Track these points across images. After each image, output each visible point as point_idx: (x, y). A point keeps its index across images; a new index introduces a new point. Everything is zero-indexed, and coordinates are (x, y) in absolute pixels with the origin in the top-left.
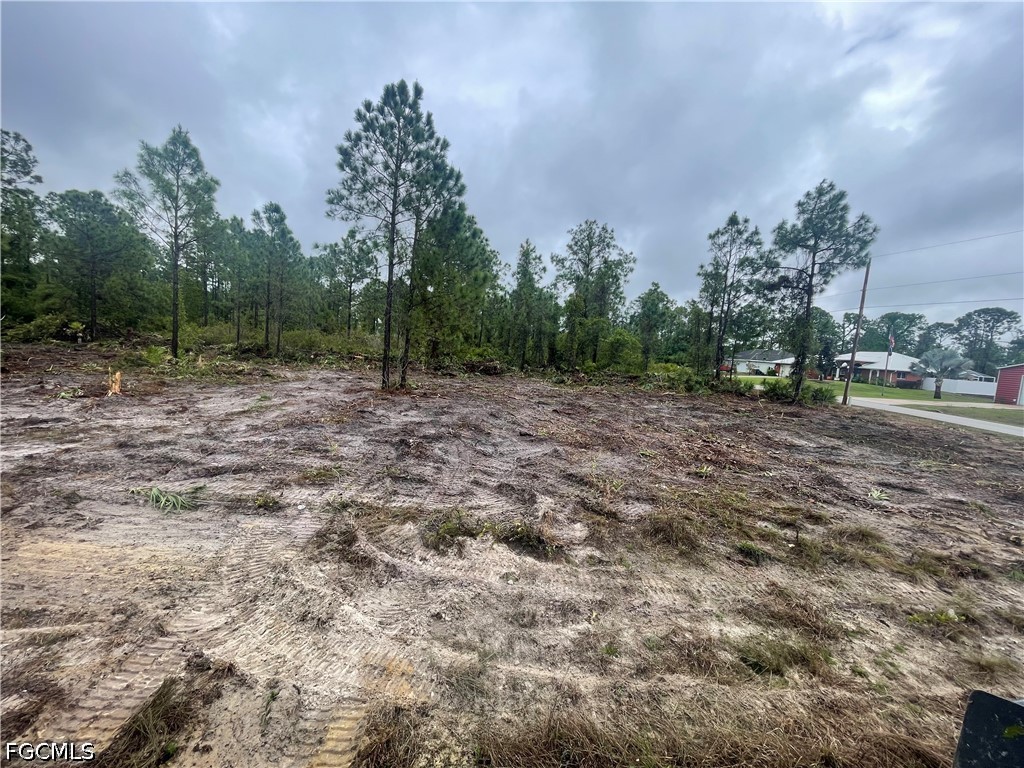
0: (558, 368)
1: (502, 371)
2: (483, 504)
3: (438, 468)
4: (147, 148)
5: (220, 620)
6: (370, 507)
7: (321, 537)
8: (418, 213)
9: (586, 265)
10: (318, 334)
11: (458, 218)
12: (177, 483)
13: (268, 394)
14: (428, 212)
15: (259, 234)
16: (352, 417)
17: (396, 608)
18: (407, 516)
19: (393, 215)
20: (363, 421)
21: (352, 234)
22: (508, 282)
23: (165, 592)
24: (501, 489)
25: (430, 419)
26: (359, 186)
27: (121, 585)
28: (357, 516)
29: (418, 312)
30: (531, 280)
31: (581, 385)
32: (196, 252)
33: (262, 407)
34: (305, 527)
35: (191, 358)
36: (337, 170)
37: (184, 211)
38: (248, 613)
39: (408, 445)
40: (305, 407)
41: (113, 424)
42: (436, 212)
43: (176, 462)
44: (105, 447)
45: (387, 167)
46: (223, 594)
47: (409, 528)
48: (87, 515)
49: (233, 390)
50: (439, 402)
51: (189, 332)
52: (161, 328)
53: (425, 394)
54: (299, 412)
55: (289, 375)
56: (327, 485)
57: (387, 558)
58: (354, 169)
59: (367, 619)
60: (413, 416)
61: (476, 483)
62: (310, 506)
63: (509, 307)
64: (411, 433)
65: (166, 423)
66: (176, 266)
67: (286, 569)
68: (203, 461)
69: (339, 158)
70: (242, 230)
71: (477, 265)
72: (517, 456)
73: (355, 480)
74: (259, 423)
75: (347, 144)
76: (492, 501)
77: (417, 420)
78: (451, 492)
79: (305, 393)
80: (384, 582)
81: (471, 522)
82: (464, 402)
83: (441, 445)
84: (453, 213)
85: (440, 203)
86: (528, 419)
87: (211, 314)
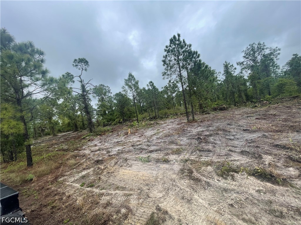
0: (252, 102)
1: (227, 108)
2: (237, 159)
3: (214, 146)
4: (125, 80)
5: (161, 195)
6: (195, 161)
7: (182, 171)
8: (187, 68)
9: (254, 61)
10: (167, 110)
11: (199, 65)
12: (144, 155)
13: (159, 129)
14: (189, 67)
15: (149, 89)
16: (182, 132)
17: (213, 199)
18: (208, 164)
19: (180, 72)
20: (185, 133)
21: (170, 81)
22: (221, 77)
23: (147, 185)
24: (242, 153)
25: (206, 129)
26: (169, 68)
27: (138, 182)
28: (191, 164)
29: (193, 97)
30: (231, 74)
31: (266, 106)
32: (138, 98)
33: (158, 132)
34: (177, 167)
35: (141, 123)
36: (163, 66)
37: (134, 90)
38: (167, 193)
39: (201, 139)
40: (168, 131)
41: (130, 141)
42: (192, 66)
43: (143, 149)
44: (130, 147)
45: (175, 60)
46: (160, 187)
47: (209, 168)
48: (129, 163)
49: (151, 129)
50: (207, 123)
51: (140, 116)
52: (135, 117)
53: (201, 121)
54: (167, 132)
55: (162, 122)
56: (179, 154)
57: (205, 179)
58: (167, 64)
59: (204, 202)
60: (200, 129)
61: (230, 150)
62: (177, 161)
63: (224, 85)
64: (201, 135)
65: (139, 139)
66: (135, 102)
67: (174, 181)
68: (148, 148)
69: (163, 63)
70: (145, 90)
71: (209, 76)
72: (245, 139)
73: (187, 152)
74: (158, 137)
75: (164, 59)
76: (240, 158)
77: (201, 130)
78: (221, 154)
79: (167, 127)
80: (206, 188)
81: (234, 167)
82: (216, 121)
83: (212, 138)
84: (198, 64)
85: (193, 63)
86: (245, 124)
87: (143, 111)
